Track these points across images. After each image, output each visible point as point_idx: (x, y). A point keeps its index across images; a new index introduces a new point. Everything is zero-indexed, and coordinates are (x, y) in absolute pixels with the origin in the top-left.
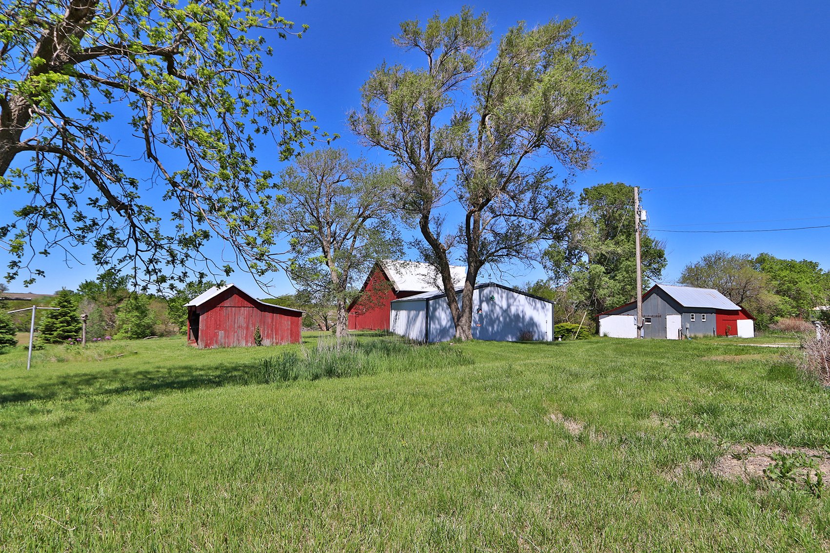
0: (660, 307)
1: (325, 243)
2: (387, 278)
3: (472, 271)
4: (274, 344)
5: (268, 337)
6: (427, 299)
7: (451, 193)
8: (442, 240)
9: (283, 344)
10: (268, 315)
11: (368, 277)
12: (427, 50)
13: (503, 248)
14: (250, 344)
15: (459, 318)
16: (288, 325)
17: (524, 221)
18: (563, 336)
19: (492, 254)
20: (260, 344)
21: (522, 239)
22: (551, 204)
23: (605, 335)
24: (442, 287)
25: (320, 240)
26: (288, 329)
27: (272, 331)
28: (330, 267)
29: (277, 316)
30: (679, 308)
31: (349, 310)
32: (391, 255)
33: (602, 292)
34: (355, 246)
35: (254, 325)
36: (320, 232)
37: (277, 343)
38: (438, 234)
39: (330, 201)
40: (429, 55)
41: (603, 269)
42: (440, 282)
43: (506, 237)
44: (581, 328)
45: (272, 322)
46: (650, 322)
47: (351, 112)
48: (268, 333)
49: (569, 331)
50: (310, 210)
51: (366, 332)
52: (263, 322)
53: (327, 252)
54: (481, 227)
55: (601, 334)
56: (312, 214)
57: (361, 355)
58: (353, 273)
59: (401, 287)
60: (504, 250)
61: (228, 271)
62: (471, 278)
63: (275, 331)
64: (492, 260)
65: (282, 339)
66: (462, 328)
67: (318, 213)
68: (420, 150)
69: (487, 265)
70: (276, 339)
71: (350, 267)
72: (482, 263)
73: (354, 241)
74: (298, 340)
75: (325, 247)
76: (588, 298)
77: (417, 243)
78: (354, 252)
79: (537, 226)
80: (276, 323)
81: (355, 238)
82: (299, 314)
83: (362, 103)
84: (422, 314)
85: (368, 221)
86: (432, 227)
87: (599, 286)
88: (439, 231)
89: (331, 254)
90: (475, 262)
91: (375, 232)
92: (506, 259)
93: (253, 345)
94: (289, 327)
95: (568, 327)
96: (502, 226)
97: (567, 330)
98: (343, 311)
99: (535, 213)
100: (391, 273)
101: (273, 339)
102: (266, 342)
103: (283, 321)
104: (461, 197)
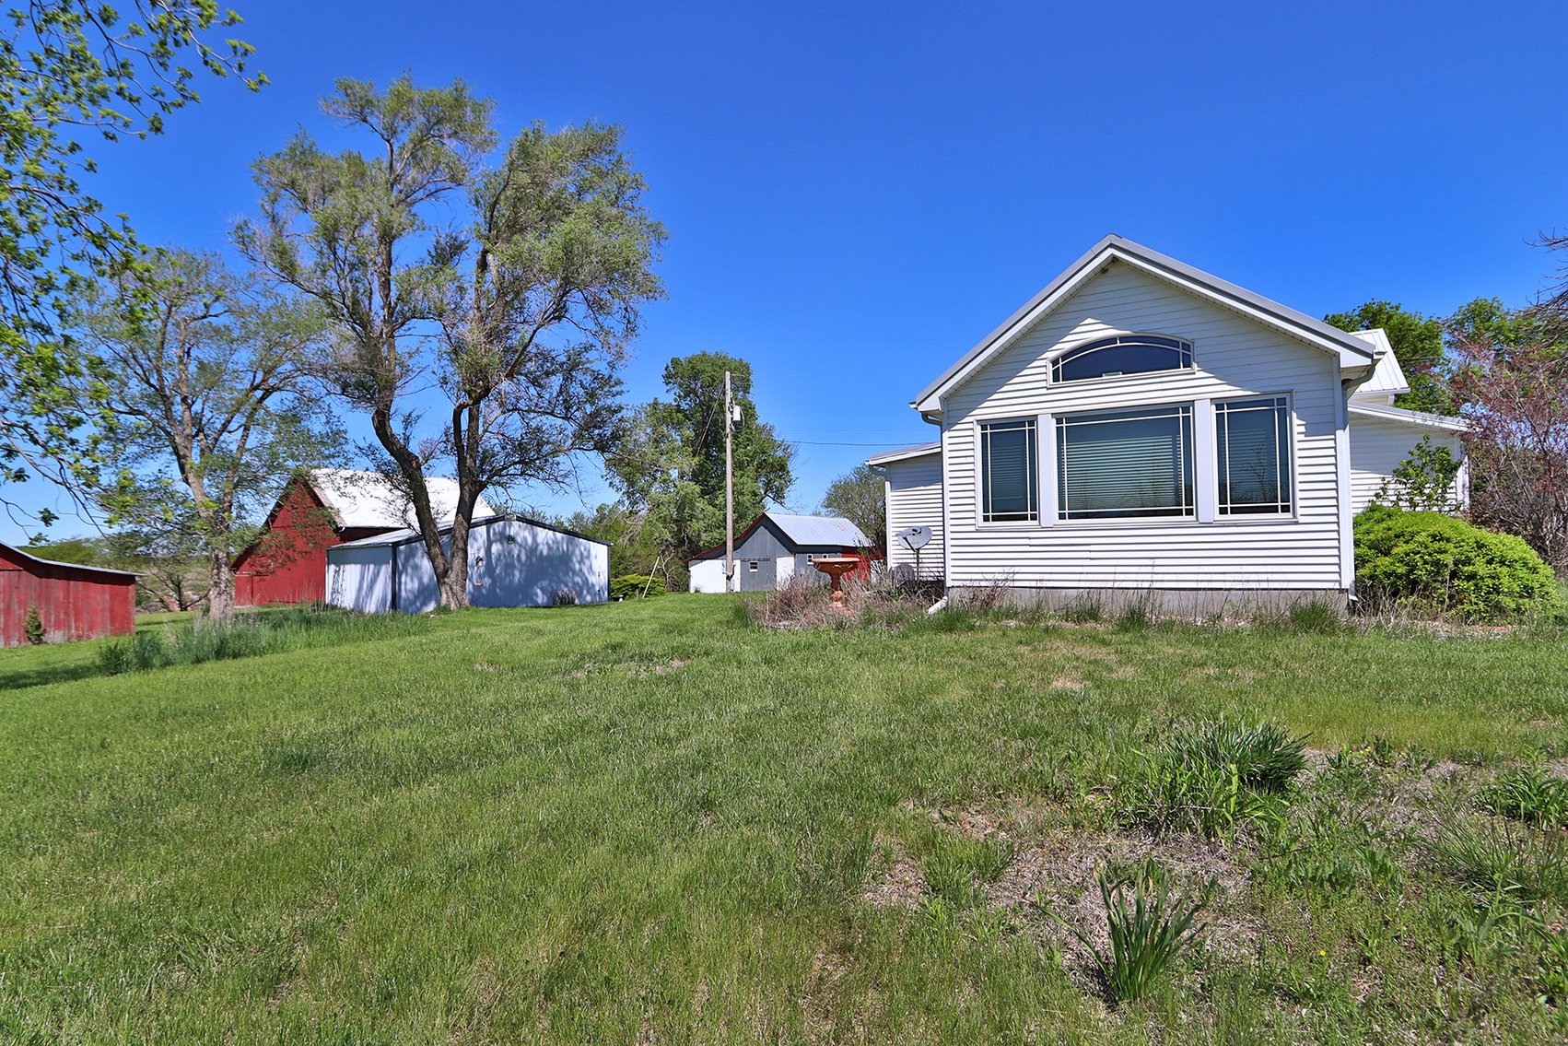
0: (768, 545)
1: (178, 439)
2: (319, 503)
3: (467, 499)
4: (74, 640)
5: (58, 626)
6: (393, 543)
7: (427, 373)
8: (414, 448)
9: (94, 637)
10: (57, 585)
11: (278, 505)
12: (384, 132)
13: (515, 463)
14: (15, 643)
15: (445, 573)
16: (104, 600)
17: (548, 421)
18: (625, 595)
19: (498, 472)
20: (39, 640)
21: (546, 448)
22: (592, 396)
23: (697, 591)
24: (416, 525)
25: (168, 433)
26: (103, 609)
27: (67, 614)
28: (193, 485)
29: (78, 586)
30: (792, 547)
31: (236, 565)
32: (326, 462)
33: (696, 525)
34: (247, 446)
35: (23, 604)
36: (168, 414)
37: (80, 638)
38: (407, 439)
39: (189, 355)
40: (388, 141)
41: (698, 489)
42: (412, 517)
43: (520, 447)
44: (654, 582)
45: (67, 597)
46: (755, 568)
47: (239, 219)
48: (57, 617)
49: (634, 587)
50: (140, 372)
51: (275, 609)
52: (44, 598)
53: (185, 457)
54: (481, 430)
55: (692, 591)
56: (148, 382)
57: (265, 632)
58: (247, 499)
59: (349, 519)
60: (517, 466)
61: (47, 518)
62: (465, 508)
63: (73, 616)
64: (498, 483)
65: (91, 629)
66: (451, 589)
67: (161, 378)
68: (370, 298)
69: (490, 490)
70: (77, 629)
71: (236, 486)
72: (483, 486)
73: (245, 437)
74: (129, 629)
75: (180, 448)
76: (676, 535)
77: (370, 452)
78: (246, 458)
79: (571, 428)
80: (76, 598)
81: (247, 429)
82: (129, 580)
83: (261, 202)
84: (386, 570)
85: (276, 396)
86: (396, 426)
87: (692, 516)
88: (408, 434)
89: (195, 458)
90: (471, 487)
91: (290, 419)
92: (521, 480)
93: (23, 644)
94: (107, 605)
95: (632, 581)
96: (515, 426)
97: (632, 585)
98: (224, 569)
99: (568, 409)
100: (329, 495)
101: (69, 629)
102: (55, 636)
103: (92, 594)
104: (444, 381)
